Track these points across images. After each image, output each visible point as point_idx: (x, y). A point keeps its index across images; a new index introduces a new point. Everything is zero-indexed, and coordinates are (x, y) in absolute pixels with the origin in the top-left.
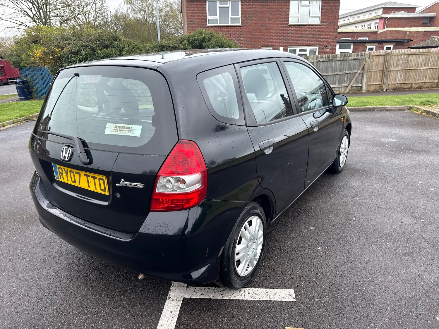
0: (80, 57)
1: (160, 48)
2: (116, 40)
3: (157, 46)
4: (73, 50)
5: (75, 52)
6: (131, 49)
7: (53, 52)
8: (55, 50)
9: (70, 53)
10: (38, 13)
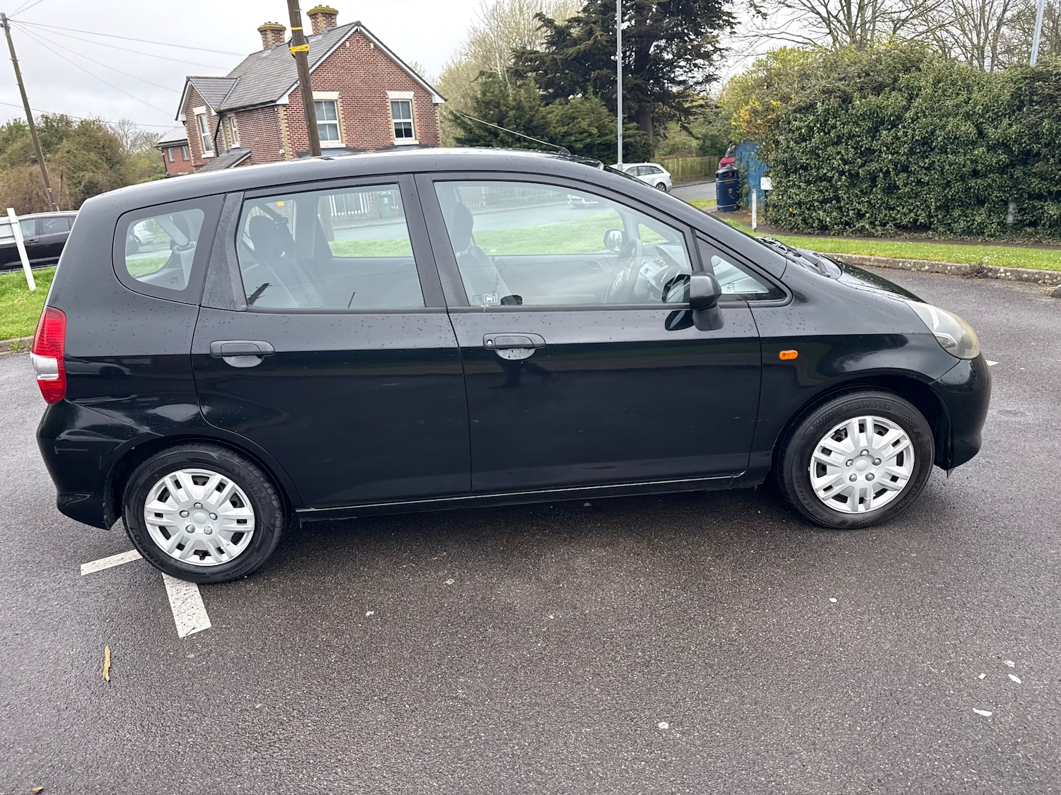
0: (811, 118)
1: (1027, 81)
2: (907, 70)
3: (1019, 77)
4: (801, 103)
5: (804, 108)
6: (944, 91)
7: (769, 109)
8: (771, 104)
9: (795, 111)
10: (845, 8)
